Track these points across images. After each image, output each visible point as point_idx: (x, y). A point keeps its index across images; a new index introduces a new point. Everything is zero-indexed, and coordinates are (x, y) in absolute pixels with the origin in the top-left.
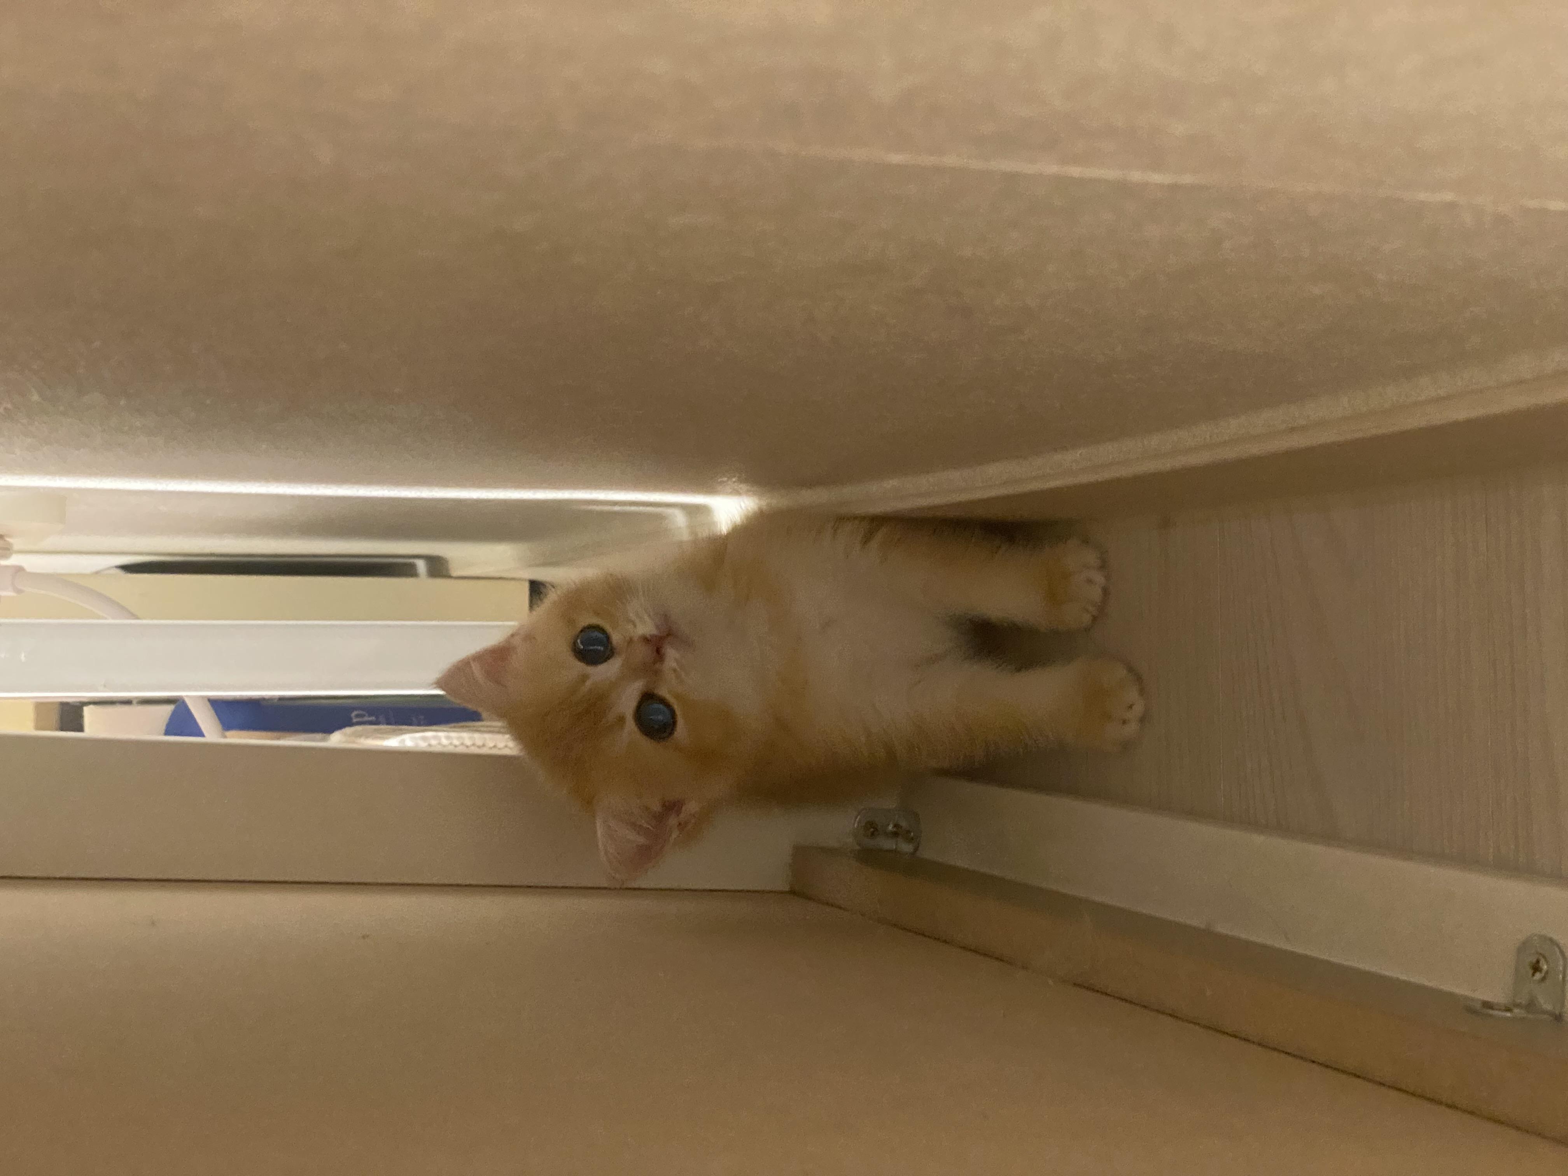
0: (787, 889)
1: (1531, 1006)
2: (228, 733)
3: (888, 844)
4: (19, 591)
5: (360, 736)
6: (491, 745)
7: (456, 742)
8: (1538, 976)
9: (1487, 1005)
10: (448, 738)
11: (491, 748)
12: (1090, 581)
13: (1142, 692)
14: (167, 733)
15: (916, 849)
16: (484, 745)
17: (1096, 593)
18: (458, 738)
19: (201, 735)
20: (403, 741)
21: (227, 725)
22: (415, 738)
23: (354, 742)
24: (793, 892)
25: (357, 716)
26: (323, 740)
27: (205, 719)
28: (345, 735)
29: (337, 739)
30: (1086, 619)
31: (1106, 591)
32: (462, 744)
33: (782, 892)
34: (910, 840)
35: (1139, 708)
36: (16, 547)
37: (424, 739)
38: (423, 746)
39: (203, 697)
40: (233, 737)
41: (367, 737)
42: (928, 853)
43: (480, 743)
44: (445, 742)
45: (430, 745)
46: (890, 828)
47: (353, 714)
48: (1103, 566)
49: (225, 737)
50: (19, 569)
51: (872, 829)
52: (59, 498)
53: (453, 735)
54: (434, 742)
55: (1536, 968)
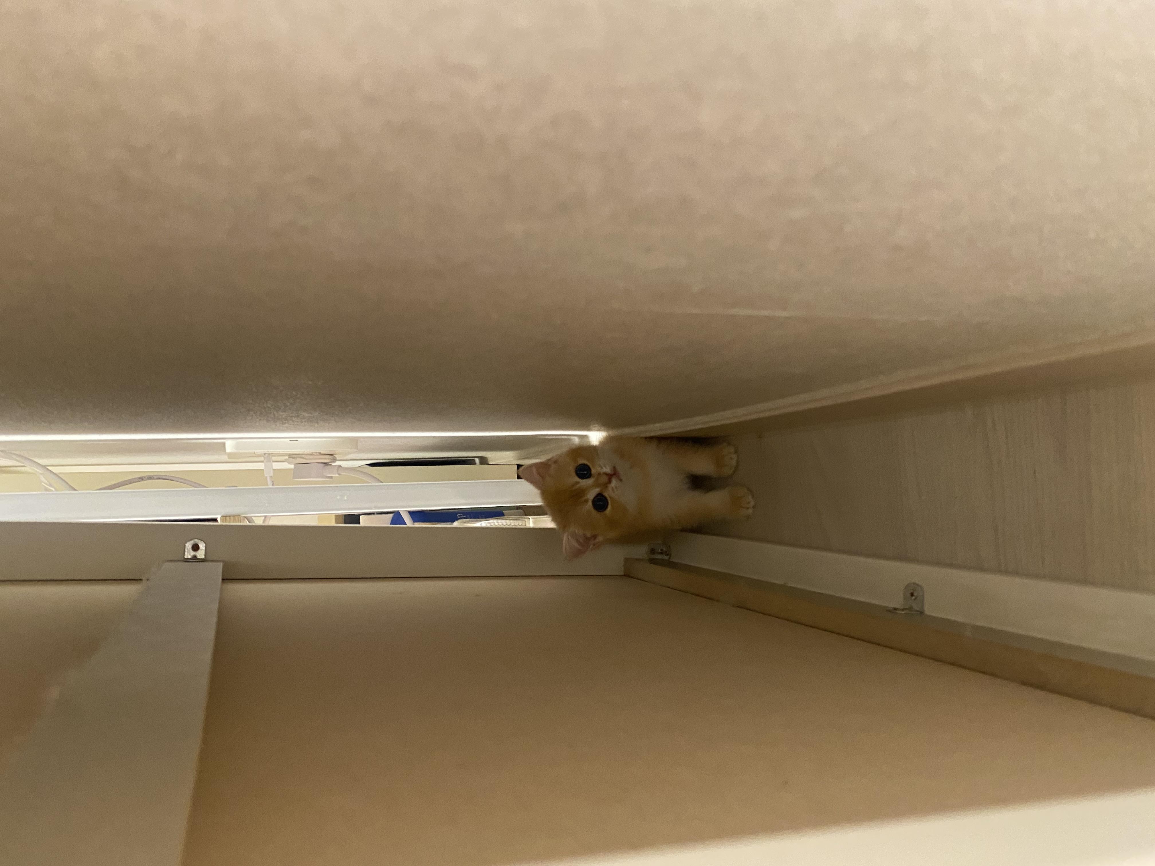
0: (622, 573)
1: (911, 608)
2: (416, 523)
3: (659, 557)
4: (339, 474)
5: (465, 523)
6: (513, 524)
7: (500, 524)
8: (913, 598)
9: (895, 609)
10: (497, 522)
11: (513, 526)
12: (731, 458)
13: (753, 497)
14: (391, 524)
15: (670, 558)
16: (510, 525)
17: (734, 462)
18: (501, 522)
19: (406, 524)
20: (481, 524)
21: (415, 521)
22: (486, 523)
23: (462, 525)
24: (625, 575)
25: (459, 516)
26: (451, 525)
27: (407, 518)
28: (459, 522)
29: (456, 524)
30: (731, 472)
31: (738, 462)
32: (503, 525)
33: (621, 576)
34: (667, 555)
35: (752, 503)
36: (338, 458)
37: (489, 523)
38: (489, 525)
39: (406, 510)
40: (417, 525)
41: (468, 523)
42: (674, 560)
43: (509, 524)
44: (496, 524)
45: (491, 525)
46: (659, 551)
47: (458, 515)
48: (736, 452)
49: (414, 524)
50: (340, 466)
51: (653, 551)
52: (356, 440)
53: (499, 521)
54: (492, 524)
55: (912, 595)
